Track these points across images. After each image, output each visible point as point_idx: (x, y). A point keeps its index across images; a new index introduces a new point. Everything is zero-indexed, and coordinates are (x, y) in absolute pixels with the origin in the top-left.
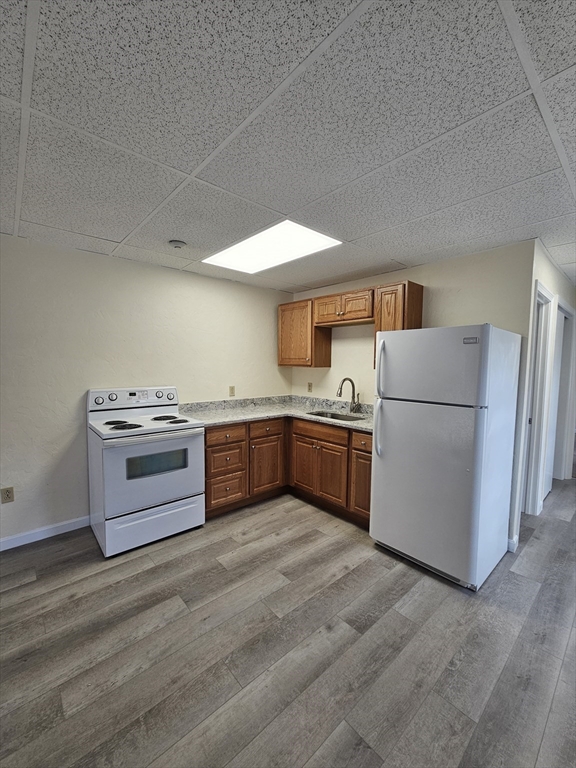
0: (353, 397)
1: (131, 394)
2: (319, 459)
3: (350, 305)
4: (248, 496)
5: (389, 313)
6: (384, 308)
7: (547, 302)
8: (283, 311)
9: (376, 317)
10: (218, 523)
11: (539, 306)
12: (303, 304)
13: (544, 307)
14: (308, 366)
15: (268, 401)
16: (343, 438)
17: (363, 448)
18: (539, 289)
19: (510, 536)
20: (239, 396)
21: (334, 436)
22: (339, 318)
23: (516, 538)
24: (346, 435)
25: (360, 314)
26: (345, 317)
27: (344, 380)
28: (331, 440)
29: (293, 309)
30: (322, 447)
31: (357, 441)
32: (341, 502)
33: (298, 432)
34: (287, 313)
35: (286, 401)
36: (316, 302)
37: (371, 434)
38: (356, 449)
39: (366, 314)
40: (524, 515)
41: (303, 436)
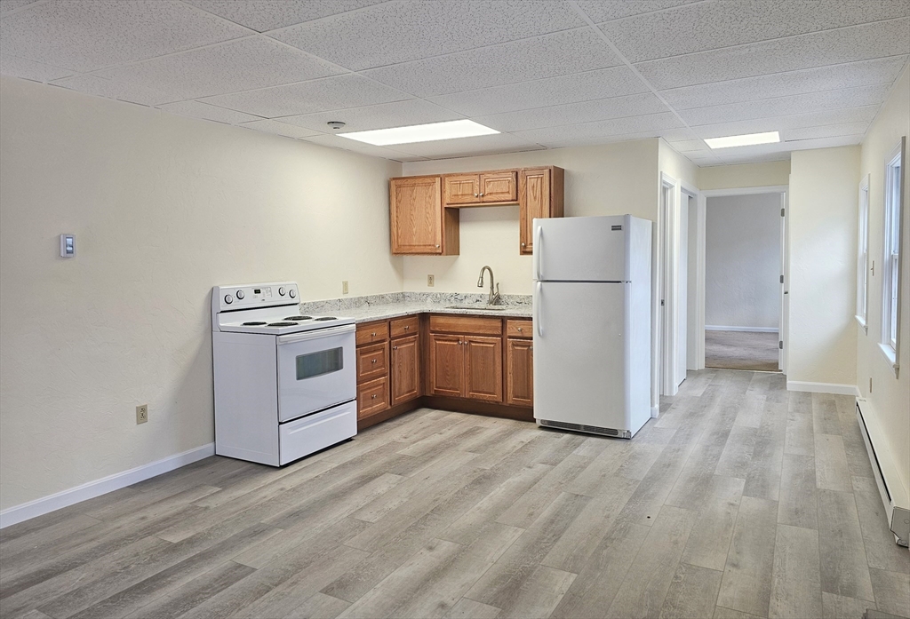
0: (492, 287)
1: (257, 292)
2: (468, 356)
3: (491, 186)
4: (389, 407)
5: (535, 198)
6: (530, 193)
7: (672, 187)
8: (398, 187)
9: (520, 201)
10: (368, 434)
11: (665, 190)
12: (428, 180)
13: (669, 191)
14: (436, 254)
15: (381, 299)
16: (496, 328)
17: (519, 335)
18: (663, 179)
19: (652, 405)
20: (352, 294)
21: (485, 327)
22: (478, 200)
23: (657, 406)
24: (500, 324)
25: (502, 197)
26: (485, 199)
27: (484, 269)
28: (481, 332)
29: (414, 185)
30: (470, 341)
31: (513, 329)
32: (497, 397)
33: (437, 329)
34: (406, 191)
35: (400, 298)
36: (447, 180)
37: (531, 319)
38: (510, 337)
39: (509, 197)
40: (662, 396)
41: (443, 334)
